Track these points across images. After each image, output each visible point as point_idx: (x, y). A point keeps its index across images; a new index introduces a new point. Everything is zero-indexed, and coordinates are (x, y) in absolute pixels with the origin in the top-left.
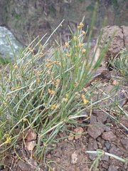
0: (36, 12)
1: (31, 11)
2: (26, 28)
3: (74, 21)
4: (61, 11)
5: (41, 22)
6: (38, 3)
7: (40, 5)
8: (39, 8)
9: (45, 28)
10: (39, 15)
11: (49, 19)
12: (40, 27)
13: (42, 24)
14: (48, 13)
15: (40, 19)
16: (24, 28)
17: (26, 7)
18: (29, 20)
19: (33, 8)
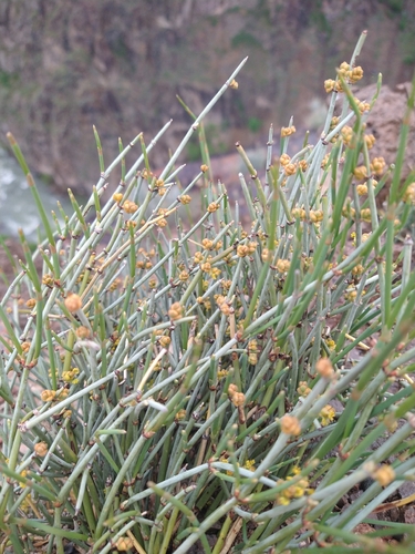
0: (68, 63)
1: (53, 60)
2: (39, 114)
3: (197, 85)
4: (152, 55)
5: (86, 93)
6: (73, 33)
7: (80, 40)
8: (77, 48)
9: (102, 111)
10: (78, 71)
11: (114, 81)
12: (85, 110)
13: (90, 99)
14: (109, 63)
15: (84, 85)
16: (32, 116)
17: (34, 49)
18: (49, 89)
19: (58, 50)
